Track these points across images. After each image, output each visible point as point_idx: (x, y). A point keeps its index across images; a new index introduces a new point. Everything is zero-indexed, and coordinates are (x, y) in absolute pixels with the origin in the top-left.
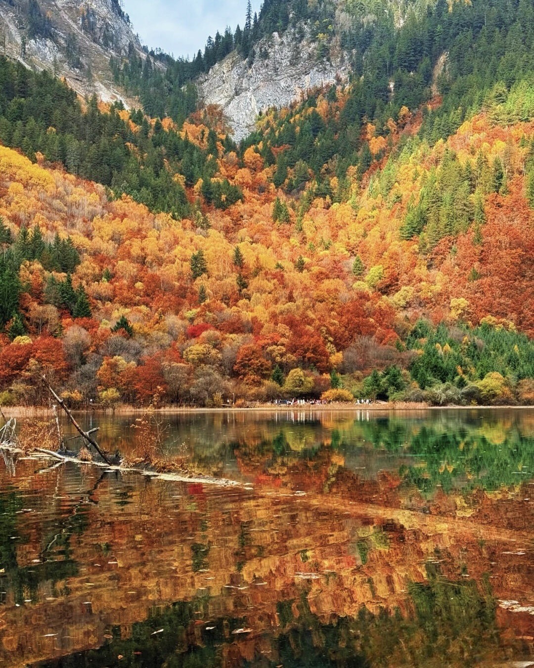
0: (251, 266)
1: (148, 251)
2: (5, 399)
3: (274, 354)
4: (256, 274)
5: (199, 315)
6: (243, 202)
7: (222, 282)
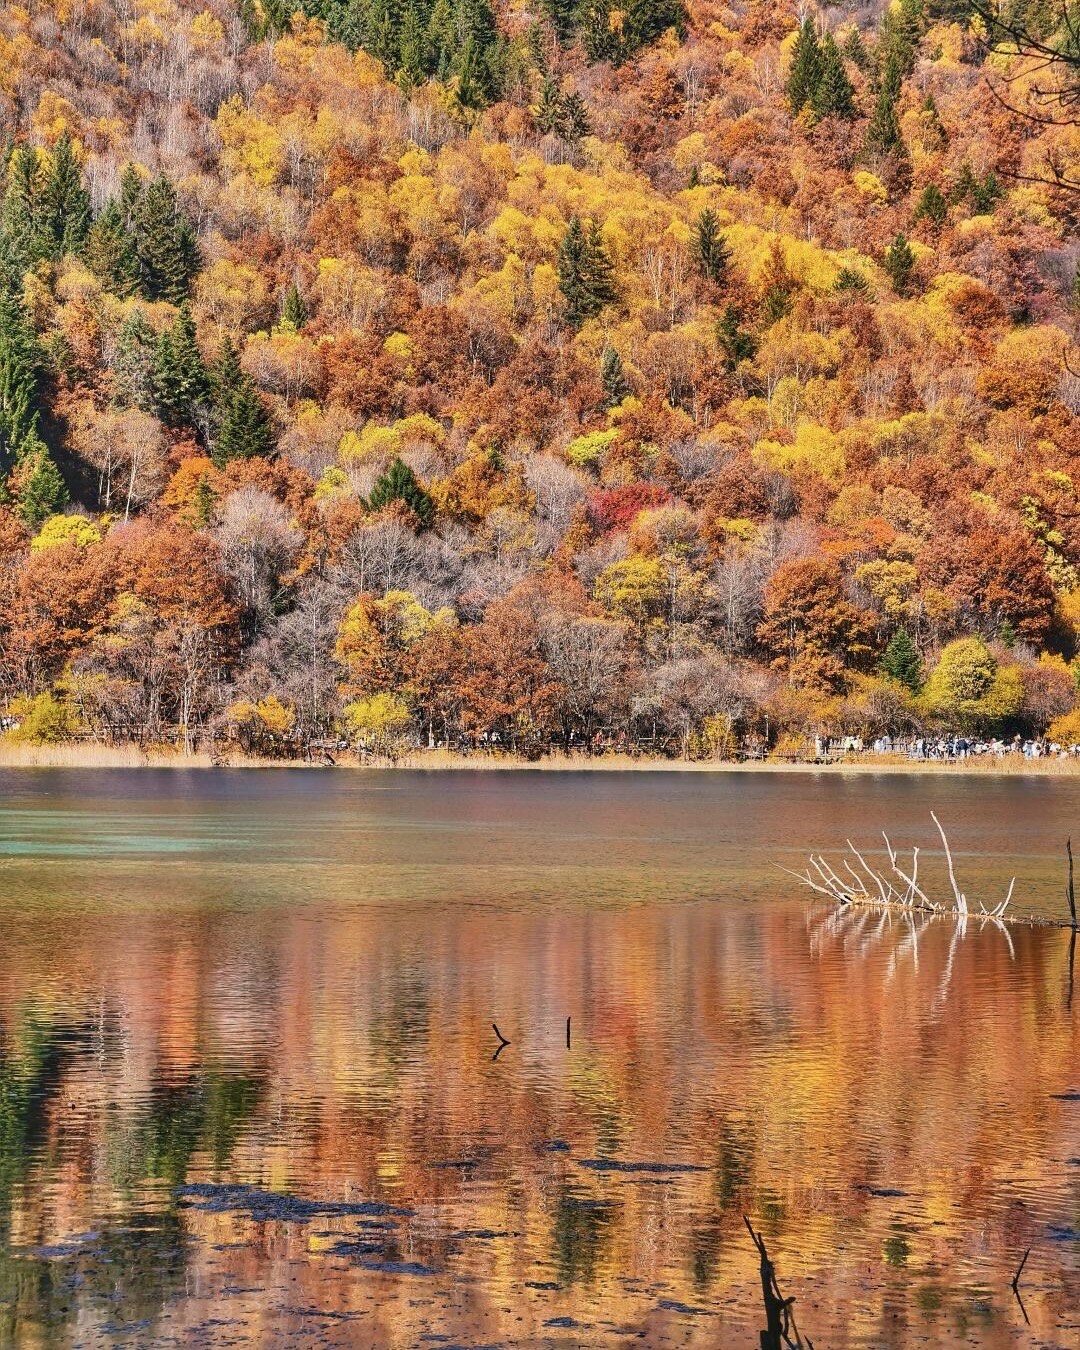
0: (752, 278)
1: (412, 225)
2: (44, 721)
3: (880, 587)
4: (779, 309)
5: (618, 452)
6: (683, 36)
7: (668, 336)
